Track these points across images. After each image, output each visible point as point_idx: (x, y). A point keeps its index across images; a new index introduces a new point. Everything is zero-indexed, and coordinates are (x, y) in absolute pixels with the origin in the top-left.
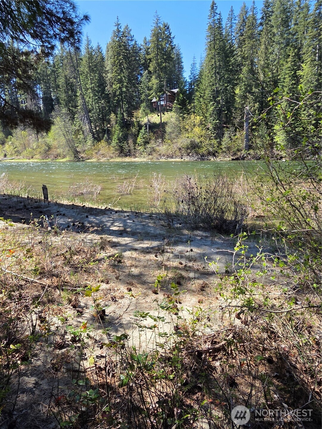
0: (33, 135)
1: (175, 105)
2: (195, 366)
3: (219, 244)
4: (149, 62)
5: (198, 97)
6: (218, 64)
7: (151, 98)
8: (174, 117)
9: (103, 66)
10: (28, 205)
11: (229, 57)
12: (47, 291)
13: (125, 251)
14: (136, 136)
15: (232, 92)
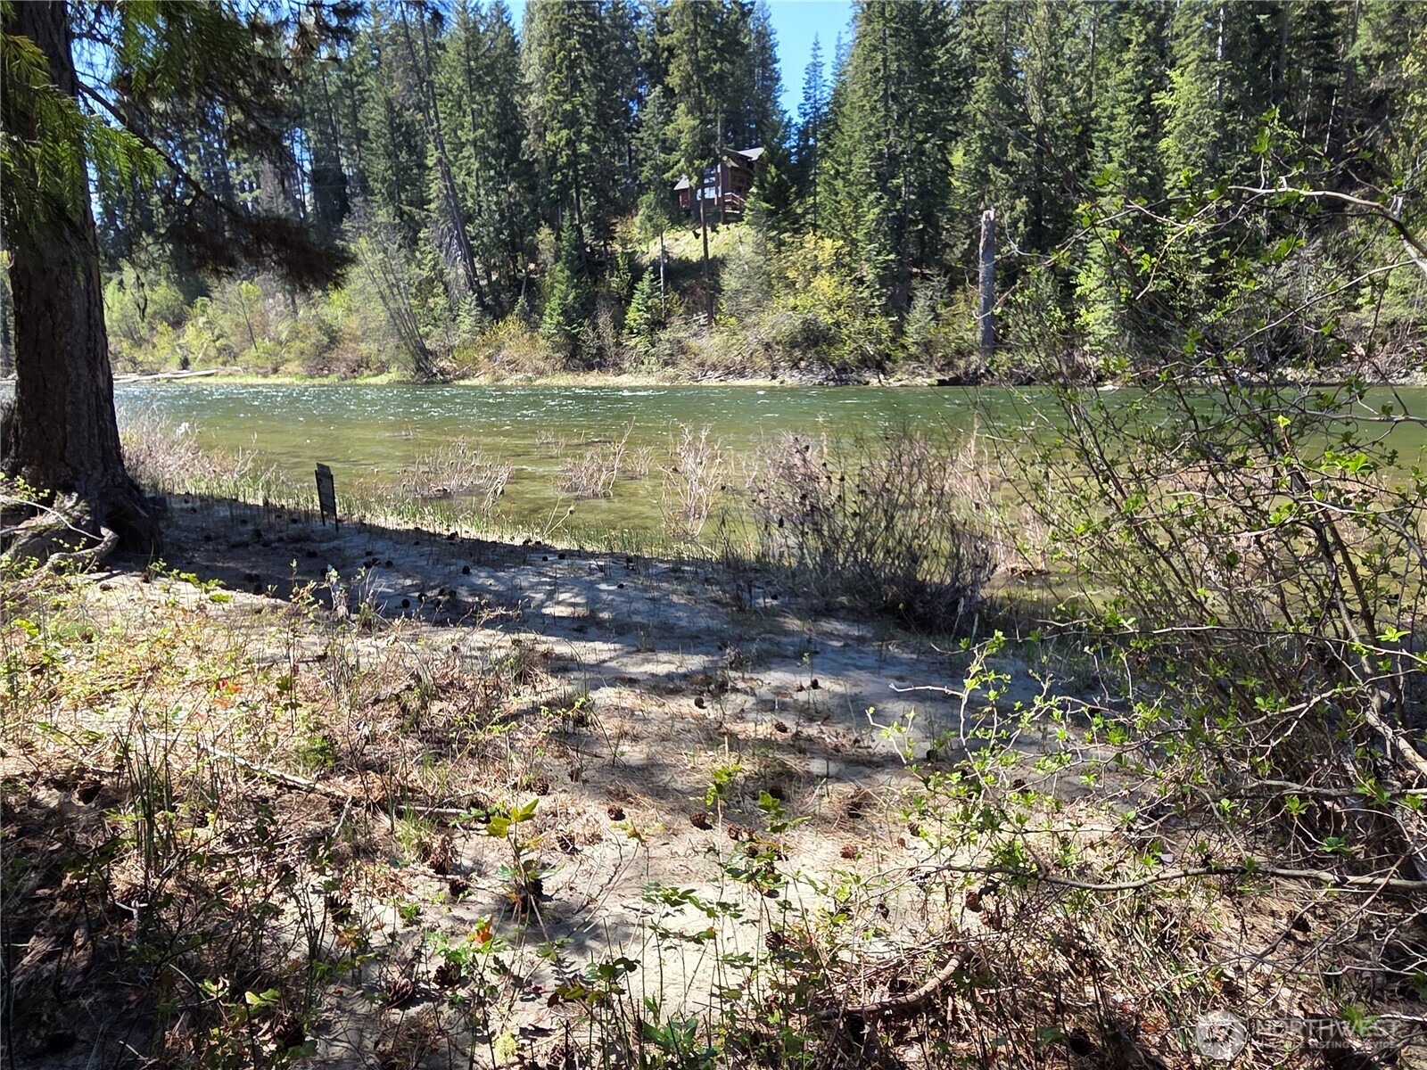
0: (280, 296)
1: (752, 200)
2: (842, 1060)
3: (902, 664)
4: (668, 59)
5: (827, 177)
6: (894, 66)
7: (673, 176)
8: (749, 239)
9: (512, 70)
10: (266, 531)
11: (931, 46)
12: (350, 817)
13: (596, 688)
14: (622, 302)
15: (940, 161)
